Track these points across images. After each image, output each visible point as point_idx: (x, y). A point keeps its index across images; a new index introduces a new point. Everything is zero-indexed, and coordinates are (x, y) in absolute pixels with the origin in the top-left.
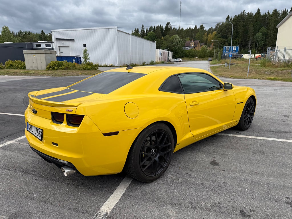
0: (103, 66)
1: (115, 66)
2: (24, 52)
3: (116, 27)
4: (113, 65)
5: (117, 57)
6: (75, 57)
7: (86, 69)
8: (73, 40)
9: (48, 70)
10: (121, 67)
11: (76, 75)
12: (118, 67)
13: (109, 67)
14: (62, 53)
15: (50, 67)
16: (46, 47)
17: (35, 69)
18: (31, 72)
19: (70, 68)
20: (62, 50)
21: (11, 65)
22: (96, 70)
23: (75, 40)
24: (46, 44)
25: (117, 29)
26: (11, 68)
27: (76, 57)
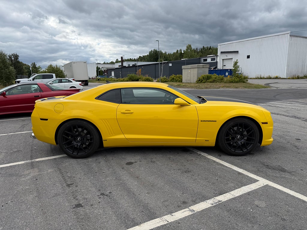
0: (266, 79)
1: (282, 77)
2: (183, 67)
3: (289, 32)
4: (279, 77)
5: (286, 67)
6: (228, 69)
7: (232, 82)
8: (237, 52)
9: (197, 83)
10: (289, 79)
11: (217, 88)
12: (285, 79)
13: (273, 79)
14: (225, 66)
15: (200, 80)
16: (212, 60)
17: (189, 82)
18: (182, 85)
19: (217, 81)
20: (226, 63)
21: (173, 79)
22: (244, 82)
23: (239, 52)
24: (211, 58)
25: (289, 34)
26: (173, 81)
27: (230, 69)
